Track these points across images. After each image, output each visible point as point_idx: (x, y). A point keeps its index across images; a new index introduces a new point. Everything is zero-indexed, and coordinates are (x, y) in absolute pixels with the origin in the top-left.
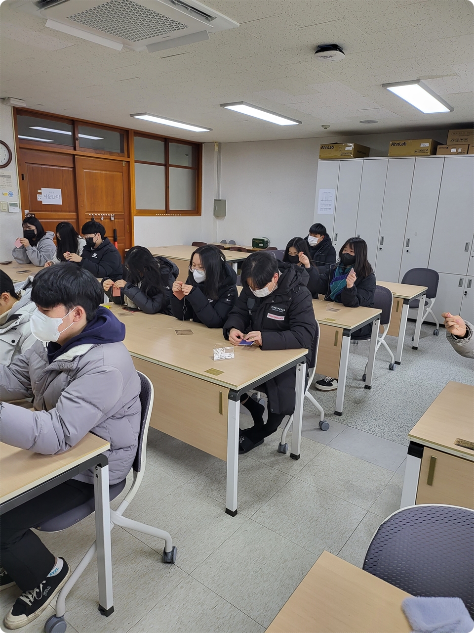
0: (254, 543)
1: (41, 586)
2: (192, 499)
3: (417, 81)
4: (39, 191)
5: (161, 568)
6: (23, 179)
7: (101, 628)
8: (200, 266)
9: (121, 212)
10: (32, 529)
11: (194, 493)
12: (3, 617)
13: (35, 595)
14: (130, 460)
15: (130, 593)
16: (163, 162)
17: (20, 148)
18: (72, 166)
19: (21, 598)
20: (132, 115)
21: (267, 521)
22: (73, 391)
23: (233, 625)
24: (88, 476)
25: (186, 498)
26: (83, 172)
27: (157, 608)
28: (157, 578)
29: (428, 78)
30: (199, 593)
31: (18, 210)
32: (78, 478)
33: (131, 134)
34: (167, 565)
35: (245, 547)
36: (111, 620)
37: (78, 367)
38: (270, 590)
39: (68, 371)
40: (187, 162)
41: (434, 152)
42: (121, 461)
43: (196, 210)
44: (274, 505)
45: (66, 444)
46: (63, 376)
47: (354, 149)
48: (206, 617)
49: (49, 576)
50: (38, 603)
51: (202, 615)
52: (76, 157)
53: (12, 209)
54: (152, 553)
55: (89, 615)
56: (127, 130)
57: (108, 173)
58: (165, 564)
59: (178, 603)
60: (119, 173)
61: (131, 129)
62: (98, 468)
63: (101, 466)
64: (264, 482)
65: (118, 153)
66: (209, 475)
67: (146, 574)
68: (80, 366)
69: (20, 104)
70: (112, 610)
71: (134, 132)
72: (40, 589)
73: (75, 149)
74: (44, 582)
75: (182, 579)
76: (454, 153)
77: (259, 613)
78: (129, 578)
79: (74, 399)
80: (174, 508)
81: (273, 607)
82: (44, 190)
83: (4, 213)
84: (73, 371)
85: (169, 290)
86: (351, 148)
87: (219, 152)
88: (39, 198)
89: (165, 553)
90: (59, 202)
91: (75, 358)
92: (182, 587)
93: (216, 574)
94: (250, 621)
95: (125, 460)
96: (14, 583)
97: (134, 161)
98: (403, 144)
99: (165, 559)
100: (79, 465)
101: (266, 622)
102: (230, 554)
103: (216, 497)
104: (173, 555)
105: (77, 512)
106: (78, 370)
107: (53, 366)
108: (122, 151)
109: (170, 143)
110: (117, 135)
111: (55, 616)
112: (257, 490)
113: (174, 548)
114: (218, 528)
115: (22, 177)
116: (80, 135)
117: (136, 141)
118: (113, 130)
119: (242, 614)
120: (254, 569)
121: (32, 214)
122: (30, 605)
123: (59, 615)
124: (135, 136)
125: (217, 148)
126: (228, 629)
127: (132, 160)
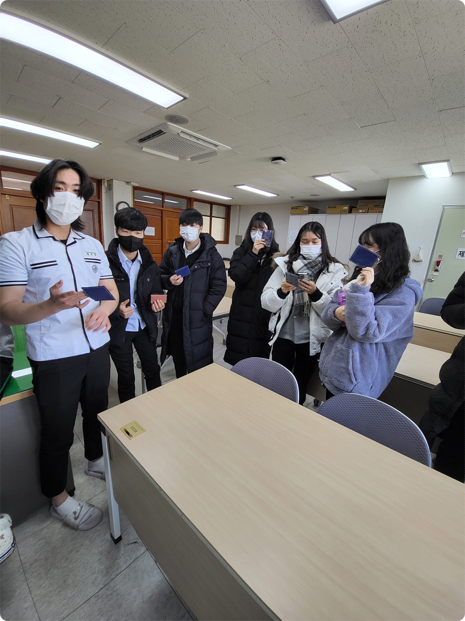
3: (329, 175)
16: (209, 215)
18: (161, 217)
26: (166, 220)
29: (335, 173)
33: (192, 200)
40: (222, 215)
41: (350, 212)
43: (226, 241)
47: (309, 209)
52: (163, 211)
69: (136, 185)
71: (194, 199)
73: (163, 207)
76: (360, 213)
86: (307, 209)
87: (239, 210)
90: (153, 234)
98: (334, 207)
109: (213, 205)
110: (185, 201)
116: (166, 200)
117: (195, 203)
118: (183, 198)
124: (194, 201)
125: (238, 208)
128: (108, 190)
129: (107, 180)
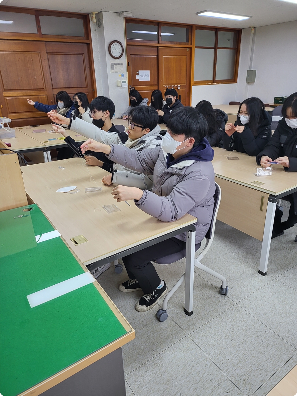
0: (279, 293)
1: (154, 293)
2: (236, 262)
4: (137, 73)
5: (218, 297)
6: (129, 65)
7: (186, 321)
8: (246, 112)
9: (184, 83)
10: (151, 261)
11: (236, 258)
12: (134, 305)
13: (150, 297)
14: (205, 231)
15: (201, 306)
16: (213, 46)
17: (128, 45)
18: (157, 55)
19: (143, 297)
20: (197, 13)
21: (288, 282)
22: (181, 187)
23: (267, 337)
24: (182, 236)
25: (231, 261)
26: (162, 58)
27: (218, 317)
28: (217, 301)
30: (244, 315)
31: (126, 85)
32: (177, 237)
33: (194, 28)
34: (222, 295)
35: (273, 295)
36: (191, 318)
37: (185, 174)
38: (291, 322)
39: (178, 175)
40: (230, 45)
42: (201, 231)
43: (233, 79)
44: (293, 274)
45: (175, 217)
46: (175, 177)
48: (249, 329)
49: (157, 288)
50: (152, 302)
51: (246, 327)
52: (159, 48)
53: (123, 85)
54: (213, 287)
55: (179, 313)
56: (191, 26)
57: (178, 57)
58: (221, 295)
59: (230, 318)
60: (184, 57)
61: (194, 24)
62: (190, 232)
63: (191, 231)
64: (284, 258)
65: (185, 43)
66: (245, 249)
67: (210, 298)
68: (186, 173)
69: (128, 15)
70: (192, 313)
71: (196, 27)
72: (153, 294)
73: (159, 43)
74: (155, 291)
75: (232, 305)
77: (284, 334)
78: (200, 298)
79: (181, 193)
80: (224, 265)
81: (294, 333)
82: (140, 72)
83: (119, 87)
84: (181, 175)
85: (221, 131)
87: (254, 34)
88: (138, 77)
89: (221, 288)
90: (148, 79)
91: (184, 168)
92: (232, 310)
93: (254, 306)
94: (279, 337)
95: (203, 230)
96: (140, 289)
97: (194, 47)
99: (221, 292)
100: (181, 229)
101: (290, 340)
102: (263, 297)
103: (252, 263)
104: (226, 291)
105: (176, 256)
106: (185, 176)
107: (169, 170)
108: (187, 41)
109: (219, 32)
110: (184, 30)
111: (162, 309)
112: (280, 263)
113: (227, 287)
114: (253, 281)
115: (129, 64)
116: (162, 34)
117: (197, 32)
118: (182, 27)
119: (273, 333)
120: (280, 309)
121: (133, 88)
122: (148, 301)
123: (164, 309)
124: (196, 29)
125: (253, 32)
126: (264, 339)
127: (193, 46)
128: (97, 27)
129: (96, 14)
